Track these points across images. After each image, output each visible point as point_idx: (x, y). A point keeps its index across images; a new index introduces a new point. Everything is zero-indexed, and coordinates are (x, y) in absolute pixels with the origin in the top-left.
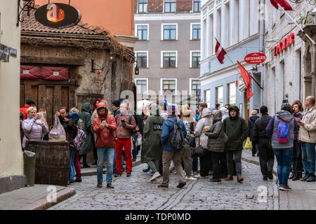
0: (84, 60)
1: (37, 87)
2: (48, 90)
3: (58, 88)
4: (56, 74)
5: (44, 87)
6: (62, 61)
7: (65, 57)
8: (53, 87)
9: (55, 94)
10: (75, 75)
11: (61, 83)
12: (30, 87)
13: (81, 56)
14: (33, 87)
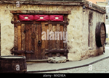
0: (71, 11)
1: (47, 25)
2: (54, 27)
3: (58, 25)
4: (57, 18)
5: (51, 25)
6: (60, 12)
7: (61, 10)
8: (56, 25)
9: (57, 28)
10: (67, 18)
11: (60, 23)
12: (44, 25)
13: (69, 9)
14: (46, 25)
